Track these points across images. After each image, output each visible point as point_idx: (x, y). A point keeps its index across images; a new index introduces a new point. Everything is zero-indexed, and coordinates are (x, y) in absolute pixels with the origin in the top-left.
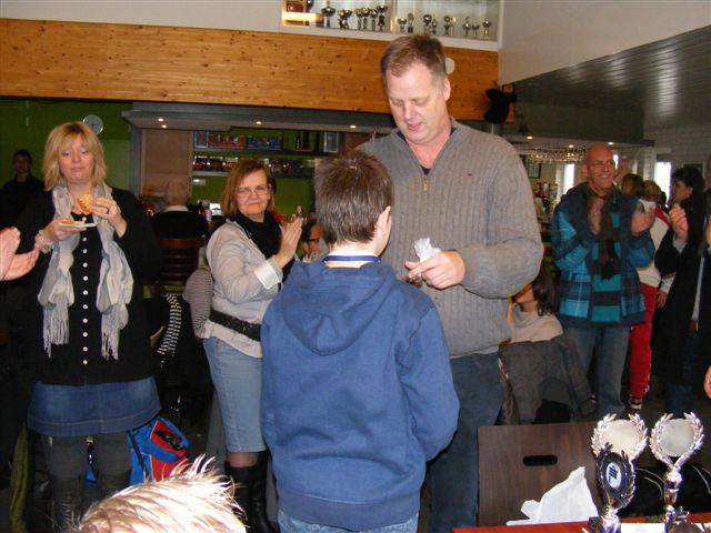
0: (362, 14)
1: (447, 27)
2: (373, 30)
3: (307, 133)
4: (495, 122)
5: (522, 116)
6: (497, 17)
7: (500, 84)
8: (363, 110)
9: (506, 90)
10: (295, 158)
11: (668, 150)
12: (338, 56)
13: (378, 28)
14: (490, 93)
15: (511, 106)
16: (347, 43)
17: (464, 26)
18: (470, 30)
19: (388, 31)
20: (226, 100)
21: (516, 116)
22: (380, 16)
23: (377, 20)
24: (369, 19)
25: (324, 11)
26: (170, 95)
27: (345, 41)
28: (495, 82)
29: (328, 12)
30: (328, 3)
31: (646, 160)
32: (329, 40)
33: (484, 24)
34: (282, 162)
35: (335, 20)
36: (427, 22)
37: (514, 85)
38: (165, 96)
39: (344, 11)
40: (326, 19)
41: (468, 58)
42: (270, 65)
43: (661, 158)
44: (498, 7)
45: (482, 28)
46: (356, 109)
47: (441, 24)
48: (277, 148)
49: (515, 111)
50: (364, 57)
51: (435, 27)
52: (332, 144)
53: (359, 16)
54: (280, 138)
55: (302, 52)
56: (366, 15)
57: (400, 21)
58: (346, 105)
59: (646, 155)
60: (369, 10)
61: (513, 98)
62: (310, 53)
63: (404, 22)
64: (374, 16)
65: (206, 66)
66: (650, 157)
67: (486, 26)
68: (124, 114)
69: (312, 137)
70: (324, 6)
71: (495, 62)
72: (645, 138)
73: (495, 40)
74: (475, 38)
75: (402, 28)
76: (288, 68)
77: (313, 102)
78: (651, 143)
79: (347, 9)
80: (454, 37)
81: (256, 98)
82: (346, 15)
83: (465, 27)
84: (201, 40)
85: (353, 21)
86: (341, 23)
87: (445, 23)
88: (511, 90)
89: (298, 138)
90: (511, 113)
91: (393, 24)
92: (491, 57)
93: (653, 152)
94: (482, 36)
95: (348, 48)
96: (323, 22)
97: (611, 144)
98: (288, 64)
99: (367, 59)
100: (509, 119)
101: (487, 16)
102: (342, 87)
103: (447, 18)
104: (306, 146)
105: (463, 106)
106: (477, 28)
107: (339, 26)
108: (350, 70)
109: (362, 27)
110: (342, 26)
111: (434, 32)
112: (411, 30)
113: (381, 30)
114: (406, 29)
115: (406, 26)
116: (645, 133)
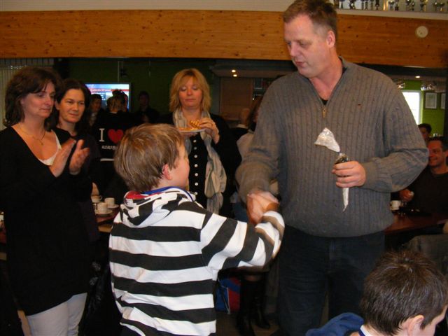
1: (422, 6)
2: (372, 9)
12: (349, 27)
13: (375, 8)
16: (355, 19)
17: (434, 4)
18: (438, 6)
19: (382, 9)
20: (276, 58)
23: (374, 2)
24: (369, 2)
26: (240, 54)
27: (353, 17)
32: (343, 17)
35: (346, 3)
36: (409, 3)
38: (237, 55)
41: (437, 26)
47: (418, 3)
50: (366, 27)
51: (413, 6)
57: (390, 3)
63: (393, 3)
65: (263, 35)
68: (211, 67)
74: (441, 12)
75: (391, 7)
80: (427, 12)
84: (260, 19)
85: (358, 4)
86: (350, 5)
87: (420, 3)
91: (386, 5)
95: (355, 22)
96: (338, 5)
99: (368, 29)
103: (422, 0)
105: (433, 59)
106: (443, 5)
107: (349, 7)
108: (357, 36)
109: (365, 8)
110: (351, 7)
111: (413, 9)
112: (397, 9)
113: (377, 9)
114: (394, 8)
115: (394, 6)
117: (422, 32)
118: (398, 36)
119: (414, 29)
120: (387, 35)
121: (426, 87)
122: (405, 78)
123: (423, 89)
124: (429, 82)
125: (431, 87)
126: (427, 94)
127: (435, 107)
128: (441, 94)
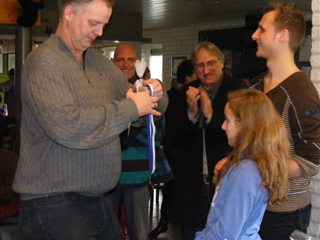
4: (25, 26)
5: (47, 21)
11: (159, 46)
15: (39, 12)
21: (42, 20)
31: (143, 54)
43: (154, 52)
49: (42, 17)
59: (142, 50)
66: (146, 52)
72: (144, 37)
78: (149, 41)
90: (39, 18)
93: (147, 47)
97: (117, 42)
100: (38, 23)
116: (144, 33)
128: (7, 54)
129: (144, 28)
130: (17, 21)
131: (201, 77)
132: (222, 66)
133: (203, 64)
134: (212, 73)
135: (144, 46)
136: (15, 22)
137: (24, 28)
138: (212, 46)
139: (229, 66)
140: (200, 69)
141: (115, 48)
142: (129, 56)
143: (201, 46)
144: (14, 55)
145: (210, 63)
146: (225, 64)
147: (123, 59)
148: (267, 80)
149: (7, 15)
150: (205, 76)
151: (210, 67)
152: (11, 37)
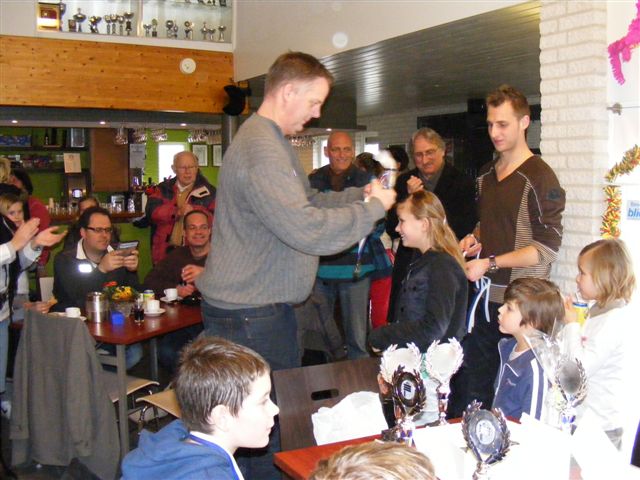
0: (111, 20)
1: (187, 32)
2: (121, 35)
3: (54, 130)
4: (232, 115)
6: (231, 21)
7: (236, 81)
8: (115, 107)
9: (241, 86)
10: (44, 154)
11: (375, 134)
12: (91, 59)
13: (125, 33)
14: (227, 89)
15: (247, 99)
16: (99, 47)
18: (207, 33)
19: (135, 35)
21: (250, 108)
22: (128, 22)
23: (125, 25)
24: (117, 24)
25: (76, 17)
27: (97, 45)
28: (231, 80)
29: (80, 19)
30: (79, 9)
31: (357, 143)
32: (82, 44)
33: (220, 29)
34: (32, 158)
35: (86, 25)
36: (169, 27)
37: (248, 81)
39: (94, 17)
40: (77, 24)
41: (207, 58)
42: (28, 67)
43: (369, 142)
44: (232, 13)
45: (218, 32)
46: (109, 106)
47: (182, 28)
48: (28, 145)
49: (249, 105)
50: (114, 59)
51: (176, 31)
52: (78, 140)
53: (108, 22)
54: (29, 136)
55: (57, 55)
56: (114, 21)
57: (145, 27)
58: (100, 102)
59: (357, 138)
60: (118, 17)
61: (248, 92)
62: (65, 56)
63: (149, 27)
64: (121, 22)
66: (360, 141)
67: (221, 30)
69: (60, 134)
70: (75, 13)
71: (231, 61)
72: (359, 124)
73: (230, 42)
74: (212, 41)
75: (147, 32)
76: (45, 70)
77: (70, 101)
78: (363, 128)
79: (97, 16)
80: (193, 40)
81: (16, 98)
82: (96, 21)
83: (203, 32)
85: (102, 27)
86: (92, 29)
87: (185, 28)
88: (246, 86)
89: (47, 135)
90: (247, 106)
91: (140, 29)
92: (228, 57)
93: (361, 135)
94: (217, 39)
95: (100, 51)
96: (75, 27)
97: (329, 130)
98: (45, 67)
99: (117, 61)
101: (222, 22)
102: (96, 87)
103: (187, 24)
104: (54, 142)
105: (204, 101)
106: (213, 32)
107: (90, 31)
108: (102, 71)
109: (111, 32)
110: (93, 31)
111: (176, 36)
112: (155, 34)
113: (128, 34)
114: (151, 33)
115: (151, 30)
116: (358, 120)
117: (188, 66)
118: (157, 70)
119: (178, 62)
120: (142, 70)
121: (195, 138)
122: (168, 126)
123: (190, 140)
124: (197, 131)
125: (201, 137)
126: (194, 146)
127: (206, 164)
128: (212, 146)
129: (358, 114)
130: (224, 109)
131: (420, 166)
132: (443, 154)
133: (421, 154)
134: (432, 161)
135: (358, 134)
136: (221, 111)
137: (230, 117)
138: (431, 133)
139: (451, 155)
140: (419, 159)
141: (328, 136)
142: (345, 145)
143: (419, 133)
144: (220, 147)
145: (428, 152)
146: (446, 153)
147: (339, 149)
148: (499, 167)
149: (212, 103)
150: (425, 165)
151: (429, 156)
152: (217, 127)
